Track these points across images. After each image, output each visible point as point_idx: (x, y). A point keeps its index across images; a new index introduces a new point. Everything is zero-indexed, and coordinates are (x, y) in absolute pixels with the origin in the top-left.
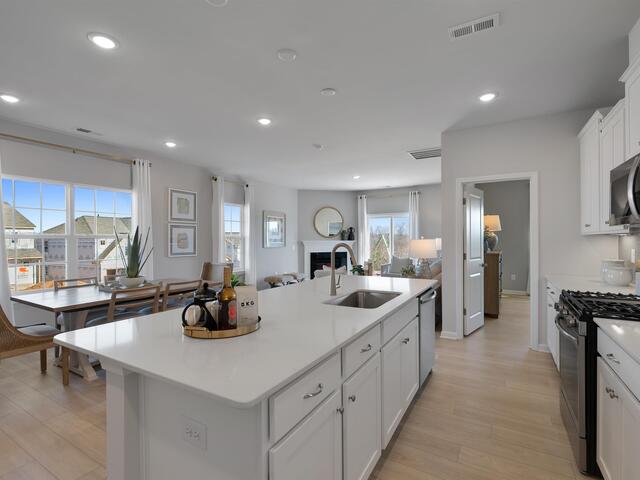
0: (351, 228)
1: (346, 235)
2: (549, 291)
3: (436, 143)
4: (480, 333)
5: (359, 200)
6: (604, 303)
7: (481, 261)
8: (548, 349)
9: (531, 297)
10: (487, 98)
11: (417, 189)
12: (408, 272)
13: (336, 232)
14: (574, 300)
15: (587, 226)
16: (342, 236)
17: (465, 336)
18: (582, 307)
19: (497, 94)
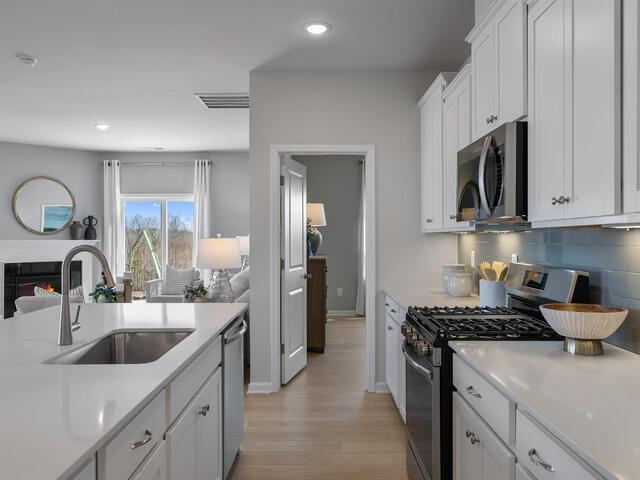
0: (90, 218)
1: (81, 231)
2: (389, 309)
3: (241, 86)
4: (303, 378)
5: (106, 168)
6: (456, 321)
7: (303, 270)
8: (387, 387)
9: (367, 318)
10: (317, 30)
11: (209, 157)
12: (195, 293)
13: (59, 224)
14: (425, 320)
15: (429, 221)
16: (72, 231)
17: (283, 386)
18: (435, 328)
19: (330, 27)
